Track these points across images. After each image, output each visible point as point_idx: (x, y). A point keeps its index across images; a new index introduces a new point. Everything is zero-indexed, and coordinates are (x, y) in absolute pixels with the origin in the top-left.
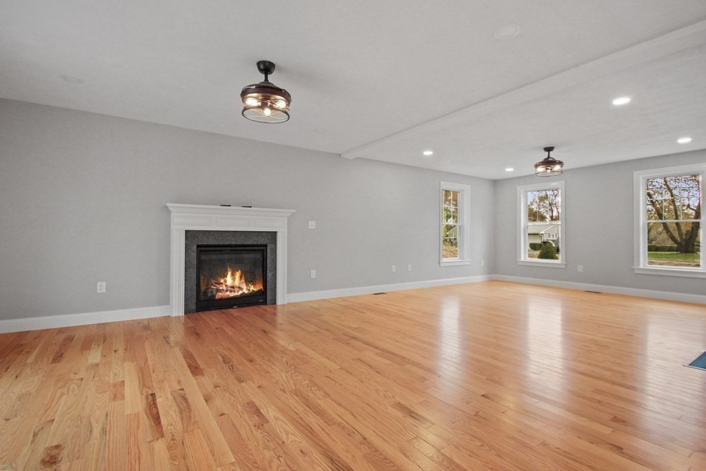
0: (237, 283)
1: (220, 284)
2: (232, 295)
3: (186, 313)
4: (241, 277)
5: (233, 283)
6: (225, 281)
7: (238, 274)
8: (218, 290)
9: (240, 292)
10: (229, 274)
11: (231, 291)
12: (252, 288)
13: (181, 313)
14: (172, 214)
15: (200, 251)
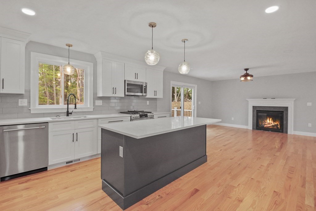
0: (271, 122)
1: (266, 122)
2: (269, 126)
3: (253, 129)
4: (272, 120)
5: (269, 122)
6: (267, 121)
7: (271, 119)
8: (265, 124)
9: (272, 125)
10: (268, 119)
11: (269, 124)
12: (275, 123)
13: (252, 129)
14: (249, 102)
15: (258, 112)
